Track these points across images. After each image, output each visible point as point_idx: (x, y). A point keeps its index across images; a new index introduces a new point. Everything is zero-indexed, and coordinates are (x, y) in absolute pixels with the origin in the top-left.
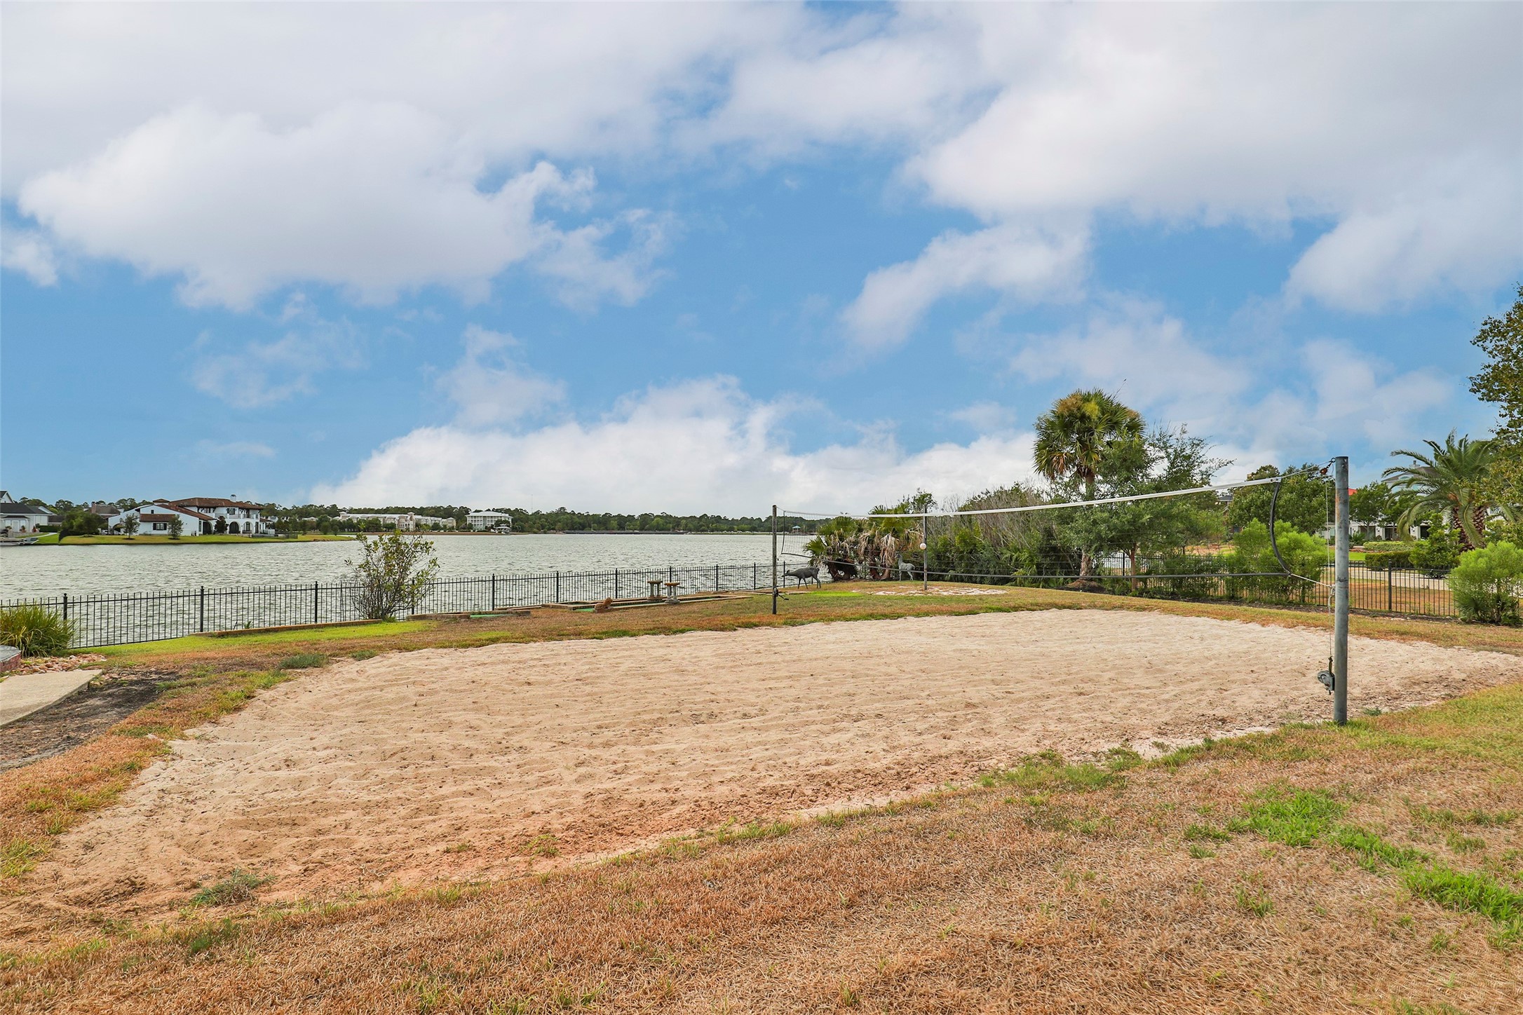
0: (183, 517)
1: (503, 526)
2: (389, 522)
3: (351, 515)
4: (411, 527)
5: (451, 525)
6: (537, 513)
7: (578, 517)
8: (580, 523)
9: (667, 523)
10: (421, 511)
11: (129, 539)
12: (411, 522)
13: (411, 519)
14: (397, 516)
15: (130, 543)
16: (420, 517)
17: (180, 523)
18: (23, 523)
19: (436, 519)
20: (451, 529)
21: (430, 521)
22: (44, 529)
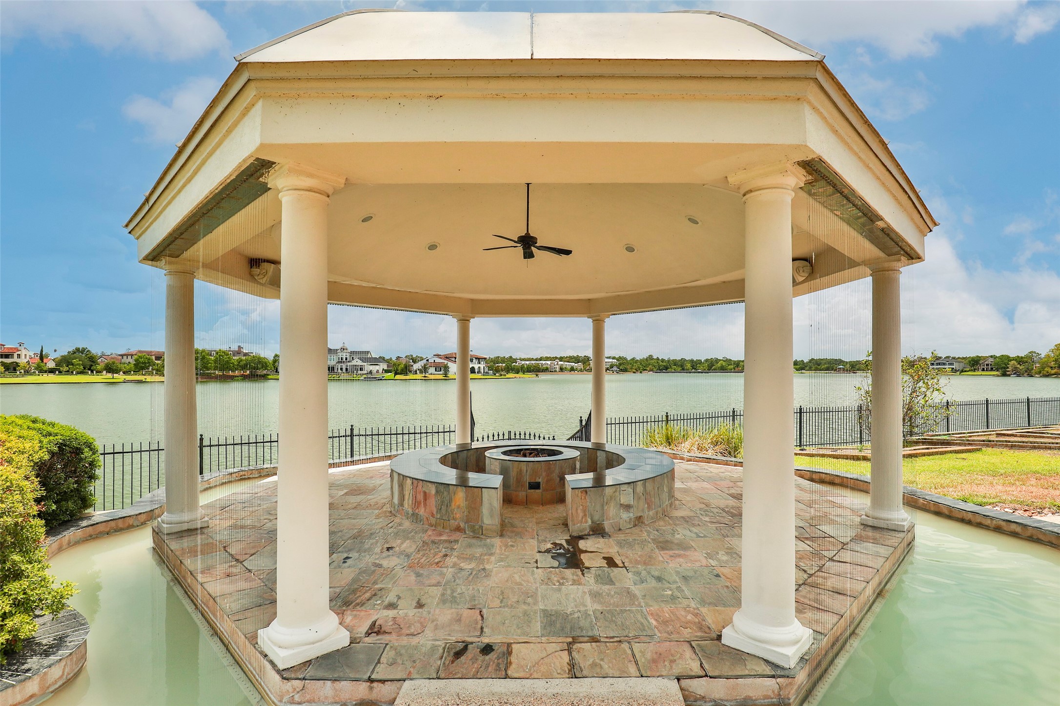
0: (450, 364)
1: (615, 368)
2: (544, 366)
3: (523, 362)
4: (558, 370)
5: (580, 368)
6: (633, 359)
7: (662, 362)
8: (664, 366)
9: (729, 365)
10: (561, 359)
11: (425, 377)
12: (557, 366)
13: (557, 364)
14: (549, 362)
15: (426, 379)
16: (562, 363)
17: (448, 367)
18: (377, 368)
19: (571, 364)
20: (581, 370)
21: (568, 365)
22: (386, 371)
